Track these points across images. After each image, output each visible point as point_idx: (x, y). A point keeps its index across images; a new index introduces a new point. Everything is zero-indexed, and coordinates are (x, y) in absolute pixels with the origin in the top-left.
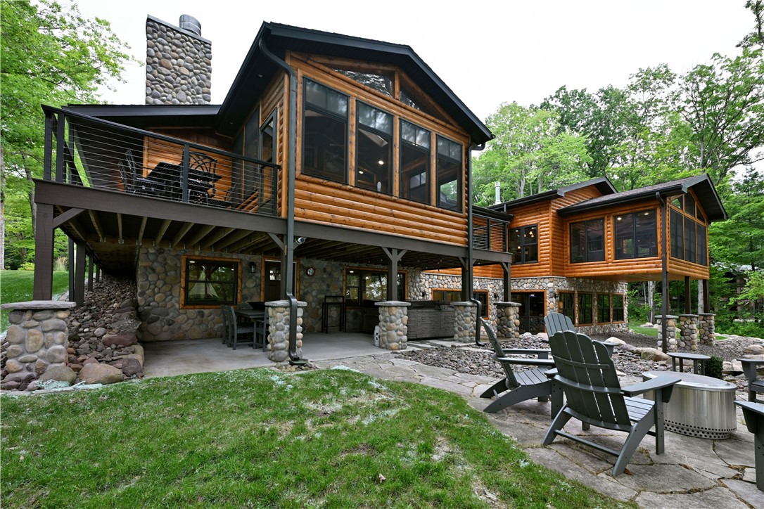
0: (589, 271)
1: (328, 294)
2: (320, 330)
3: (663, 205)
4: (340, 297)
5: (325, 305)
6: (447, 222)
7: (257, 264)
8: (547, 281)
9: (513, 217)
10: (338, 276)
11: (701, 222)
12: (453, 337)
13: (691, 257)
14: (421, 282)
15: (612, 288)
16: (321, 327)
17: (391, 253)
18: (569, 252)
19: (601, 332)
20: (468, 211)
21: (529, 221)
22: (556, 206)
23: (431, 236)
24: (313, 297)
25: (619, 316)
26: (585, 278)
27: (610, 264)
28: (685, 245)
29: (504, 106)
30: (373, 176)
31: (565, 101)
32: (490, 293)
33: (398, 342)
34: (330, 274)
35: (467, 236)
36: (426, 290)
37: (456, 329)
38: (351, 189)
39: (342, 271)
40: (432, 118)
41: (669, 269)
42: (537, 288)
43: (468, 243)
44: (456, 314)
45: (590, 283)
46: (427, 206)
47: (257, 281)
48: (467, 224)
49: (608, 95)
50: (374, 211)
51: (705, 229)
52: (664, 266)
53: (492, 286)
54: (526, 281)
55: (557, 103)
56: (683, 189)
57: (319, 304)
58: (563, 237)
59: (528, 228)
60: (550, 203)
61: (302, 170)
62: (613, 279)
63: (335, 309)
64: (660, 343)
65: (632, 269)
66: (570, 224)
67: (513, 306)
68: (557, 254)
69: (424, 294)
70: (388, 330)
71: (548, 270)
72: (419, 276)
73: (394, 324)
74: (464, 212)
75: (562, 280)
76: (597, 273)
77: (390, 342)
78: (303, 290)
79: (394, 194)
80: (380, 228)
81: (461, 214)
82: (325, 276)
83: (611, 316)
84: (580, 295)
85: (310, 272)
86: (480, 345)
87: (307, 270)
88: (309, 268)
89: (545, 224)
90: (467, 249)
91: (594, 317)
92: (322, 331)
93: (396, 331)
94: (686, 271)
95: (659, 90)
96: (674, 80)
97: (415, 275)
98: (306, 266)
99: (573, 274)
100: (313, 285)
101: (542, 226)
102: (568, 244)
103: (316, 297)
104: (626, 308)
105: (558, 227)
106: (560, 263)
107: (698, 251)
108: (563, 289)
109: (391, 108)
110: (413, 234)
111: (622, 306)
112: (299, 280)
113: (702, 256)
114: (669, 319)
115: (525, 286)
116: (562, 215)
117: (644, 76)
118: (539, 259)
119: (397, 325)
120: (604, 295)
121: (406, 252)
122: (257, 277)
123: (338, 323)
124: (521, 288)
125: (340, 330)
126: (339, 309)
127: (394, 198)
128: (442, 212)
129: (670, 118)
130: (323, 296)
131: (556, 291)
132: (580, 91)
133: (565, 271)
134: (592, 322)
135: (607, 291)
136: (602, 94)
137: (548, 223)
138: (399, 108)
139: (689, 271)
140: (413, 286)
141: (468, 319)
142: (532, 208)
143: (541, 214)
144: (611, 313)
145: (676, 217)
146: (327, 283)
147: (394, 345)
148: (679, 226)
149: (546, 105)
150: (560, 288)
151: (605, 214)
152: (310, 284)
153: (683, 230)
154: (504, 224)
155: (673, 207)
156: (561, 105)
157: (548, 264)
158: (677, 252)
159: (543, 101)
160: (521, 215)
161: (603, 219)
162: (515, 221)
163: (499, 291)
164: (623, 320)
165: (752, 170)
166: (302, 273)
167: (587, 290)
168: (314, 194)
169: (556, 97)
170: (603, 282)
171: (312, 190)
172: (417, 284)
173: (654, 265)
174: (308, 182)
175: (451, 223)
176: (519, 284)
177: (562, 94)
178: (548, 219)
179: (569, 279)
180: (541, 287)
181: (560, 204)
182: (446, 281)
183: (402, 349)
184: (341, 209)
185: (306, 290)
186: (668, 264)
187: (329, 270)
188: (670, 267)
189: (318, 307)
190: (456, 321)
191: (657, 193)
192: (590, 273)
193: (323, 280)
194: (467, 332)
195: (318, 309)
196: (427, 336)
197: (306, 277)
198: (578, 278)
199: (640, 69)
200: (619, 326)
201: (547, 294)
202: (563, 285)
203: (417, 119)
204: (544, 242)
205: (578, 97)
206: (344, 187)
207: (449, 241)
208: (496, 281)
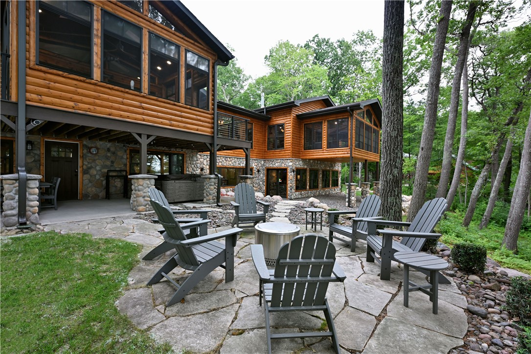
0: (313, 155)
1: (112, 169)
2: (105, 197)
3: (352, 115)
4: (124, 171)
5: (108, 177)
6: (195, 116)
7: (36, 143)
8: (289, 161)
9: (271, 117)
10: (121, 155)
11: (375, 128)
12: (203, 200)
13: (368, 148)
14: (197, 160)
15: (332, 166)
16: (105, 194)
17: (141, 137)
18: (303, 143)
19: (323, 194)
20: (213, 109)
21: (279, 121)
22: (295, 112)
23: (180, 126)
24: (97, 171)
25: (335, 184)
26: (314, 160)
27: (325, 151)
28: (365, 141)
29: (281, 42)
30: (155, 78)
31: (319, 44)
32: (254, 169)
33: (145, 206)
34: (114, 153)
35: (213, 128)
36: (204, 166)
37: (205, 195)
38: (96, 83)
39: (125, 151)
40: (182, 36)
41: (353, 155)
42: (283, 166)
43: (213, 133)
44: (205, 184)
45: (318, 163)
46: (176, 103)
47: (36, 157)
48: (213, 119)
49: (342, 43)
50: (123, 104)
51: (378, 131)
52: (351, 154)
53: (256, 164)
54: (277, 161)
55: (313, 45)
56: (361, 107)
57: (103, 177)
58: (300, 133)
59: (279, 125)
60: (291, 109)
61: (36, 61)
62: (333, 161)
63: (119, 180)
64: (347, 200)
65: (335, 154)
66: (305, 124)
67: (250, 178)
68: (295, 143)
69: (202, 169)
70: (137, 197)
71: (290, 154)
72: (196, 156)
73: (141, 192)
74: (210, 110)
75: (298, 161)
76: (318, 156)
77: (138, 206)
78: (86, 165)
79: (143, 91)
80: (128, 117)
81: (208, 112)
82: (109, 154)
83: (331, 184)
84: (310, 170)
85: (94, 151)
86: (220, 206)
87: (90, 148)
88: (92, 147)
89: (289, 123)
90: (213, 137)
91: (319, 184)
92: (106, 198)
93: (144, 197)
94: (365, 156)
95: (368, 46)
96: (376, 41)
97: (193, 156)
98: (90, 146)
99: (305, 157)
100: (97, 162)
101: (287, 125)
102: (303, 137)
103: (100, 170)
104: (340, 179)
105: (297, 126)
106: (298, 150)
107: (373, 145)
108: (299, 166)
109: (140, 22)
110: (162, 123)
111: (337, 177)
112: (82, 157)
113: (375, 148)
114: (352, 185)
115: (276, 164)
116: (300, 118)
117: (360, 35)
118: (285, 147)
119: (144, 193)
120: (327, 171)
121: (155, 137)
122: (36, 154)
123: (122, 191)
124: (274, 166)
125: (124, 197)
126: (123, 181)
127: (143, 94)
128: (190, 109)
129: (375, 64)
130: (106, 170)
131: (294, 168)
132: (326, 40)
133: (301, 155)
134: (318, 188)
135: (328, 168)
136: (338, 43)
137: (290, 123)
138: (149, 23)
139: (367, 157)
140: (191, 163)
141: (212, 187)
142: (282, 112)
143: (286, 117)
144: (331, 182)
145: (360, 124)
146: (111, 160)
147: (141, 208)
148: (361, 129)
149: (307, 46)
150: (297, 166)
151: (323, 119)
152: (94, 161)
153: (364, 132)
154: (246, 121)
155: (358, 117)
156: (316, 47)
157: (290, 150)
158: (359, 145)
159: (306, 43)
160: (275, 116)
161: (322, 122)
162: (272, 120)
163: (261, 168)
164: (338, 186)
165: (412, 100)
166: (85, 151)
167: (316, 167)
168: (52, 83)
169: (313, 41)
170: (326, 163)
171: (50, 80)
172: (194, 162)
173: (346, 152)
174: (45, 72)
175: (199, 118)
176: (273, 163)
177: (316, 40)
178: (290, 121)
179: (304, 160)
180: (285, 165)
181: (299, 111)
182: (221, 160)
183: (149, 211)
184: (85, 99)
185: (89, 165)
186: (353, 152)
187: (112, 149)
188: (354, 154)
189: (102, 179)
190: (205, 189)
191: (348, 108)
192: (314, 157)
193: (107, 158)
194: (211, 197)
195: (102, 181)
196: (184, 200)
197: (89, 155)
198: (310, 160)
199: (359, 31)
200: (335, 190)
201: (289, 170)
202: (299, 164)
203: (166, 35)
204: (288, 136)
205: (325, 43)
206: (88, 81)
207: (197, 130)
208: (259, 161)
